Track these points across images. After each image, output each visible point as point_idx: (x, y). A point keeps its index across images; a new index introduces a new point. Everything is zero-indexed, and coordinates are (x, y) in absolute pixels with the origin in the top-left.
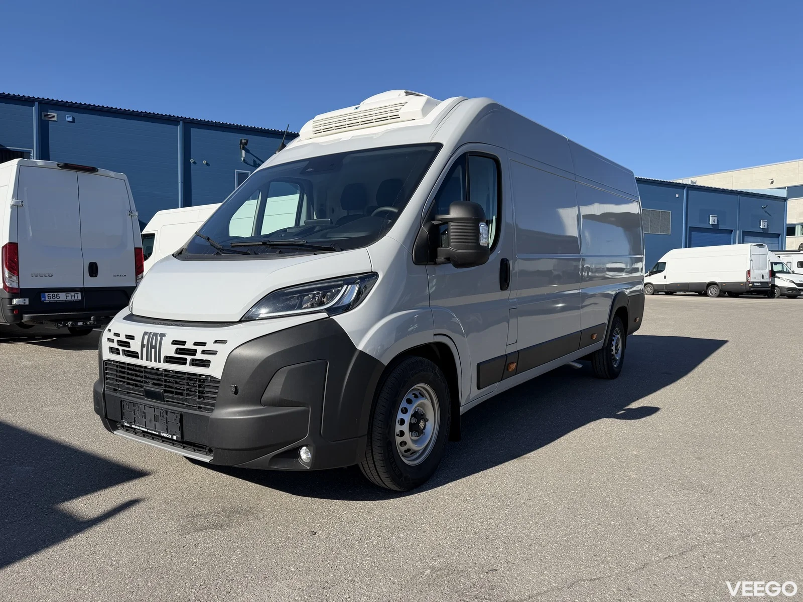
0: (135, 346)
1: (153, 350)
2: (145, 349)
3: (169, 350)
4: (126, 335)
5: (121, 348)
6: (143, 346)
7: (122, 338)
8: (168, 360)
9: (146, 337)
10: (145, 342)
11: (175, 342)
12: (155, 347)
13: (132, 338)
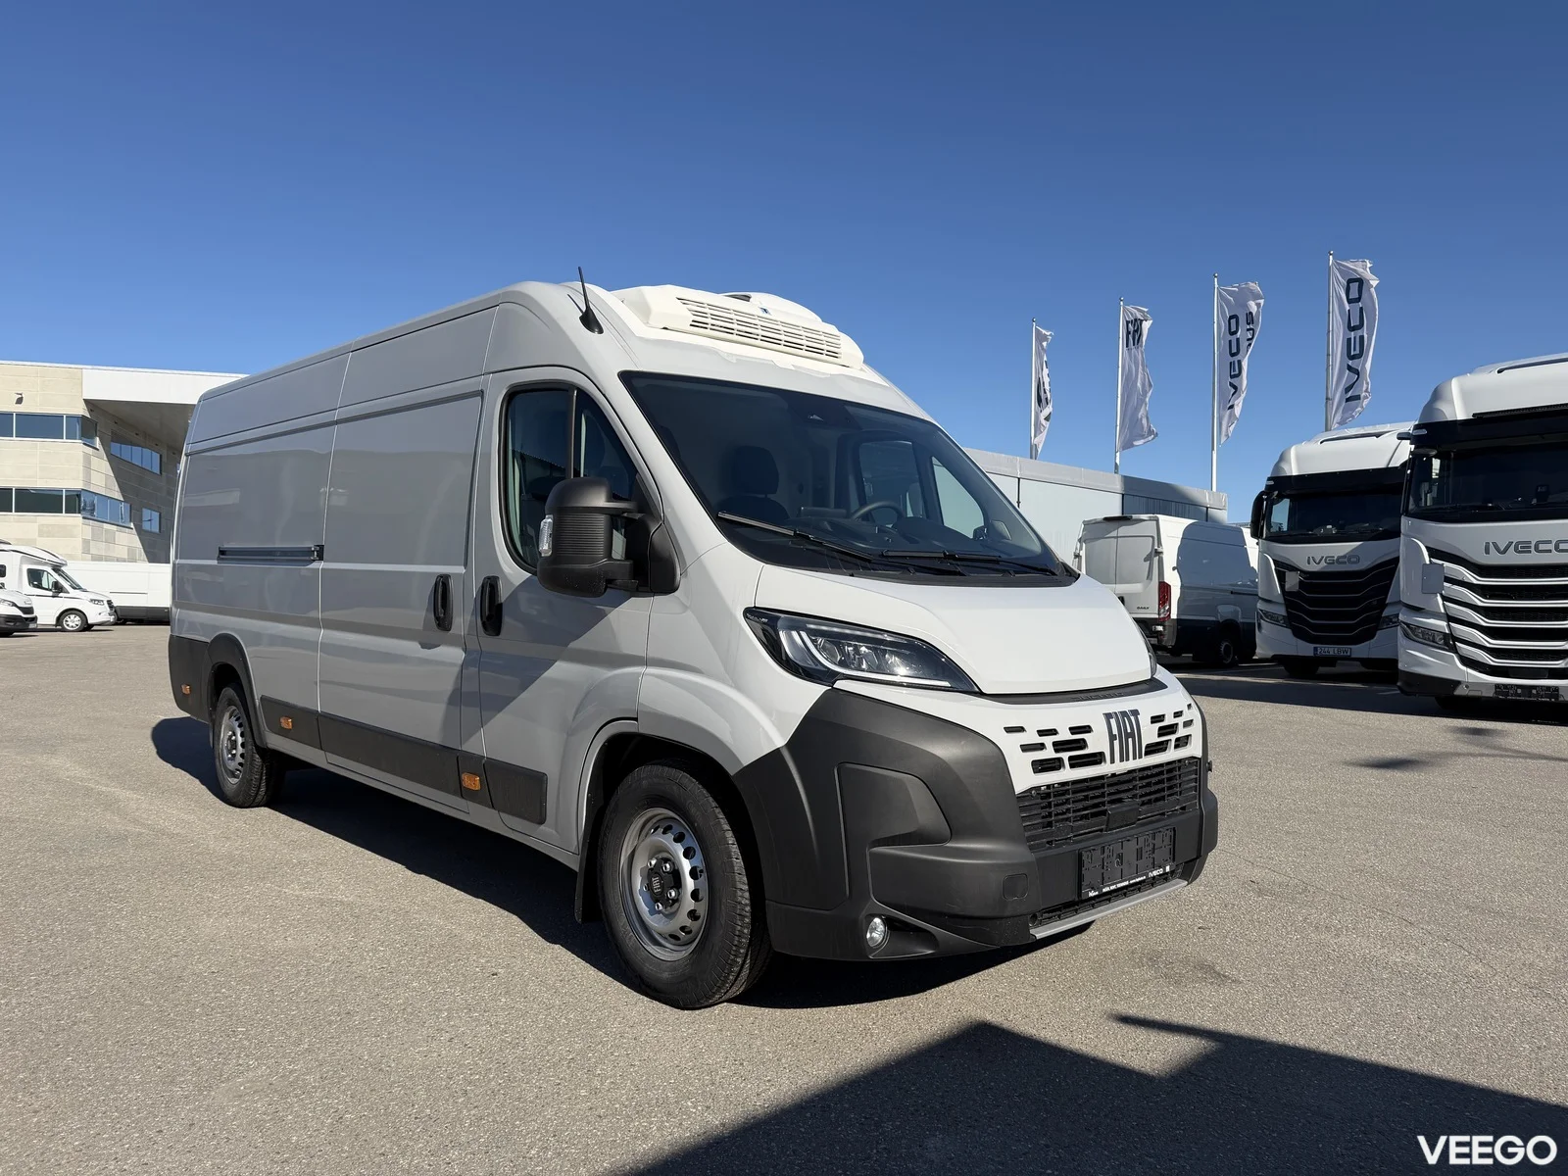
0: (1097, 742)
1: (1130, 740)
2: (1116, 743)
3: (1150, 734)
4: (1070, 729)
5: (1065, 756)
6: (1112, 738)
7: (1065, 735)
8: (1153, 749)
9: (1113, 722)
10: (1115, 731)
11: (1156, 719)
12: (1132, 735)
13: (1087, 729)
